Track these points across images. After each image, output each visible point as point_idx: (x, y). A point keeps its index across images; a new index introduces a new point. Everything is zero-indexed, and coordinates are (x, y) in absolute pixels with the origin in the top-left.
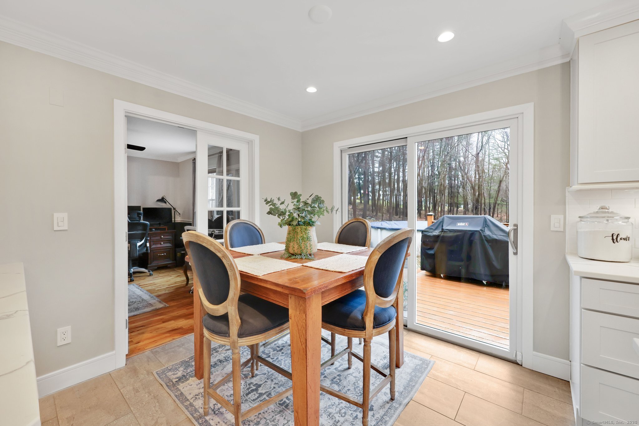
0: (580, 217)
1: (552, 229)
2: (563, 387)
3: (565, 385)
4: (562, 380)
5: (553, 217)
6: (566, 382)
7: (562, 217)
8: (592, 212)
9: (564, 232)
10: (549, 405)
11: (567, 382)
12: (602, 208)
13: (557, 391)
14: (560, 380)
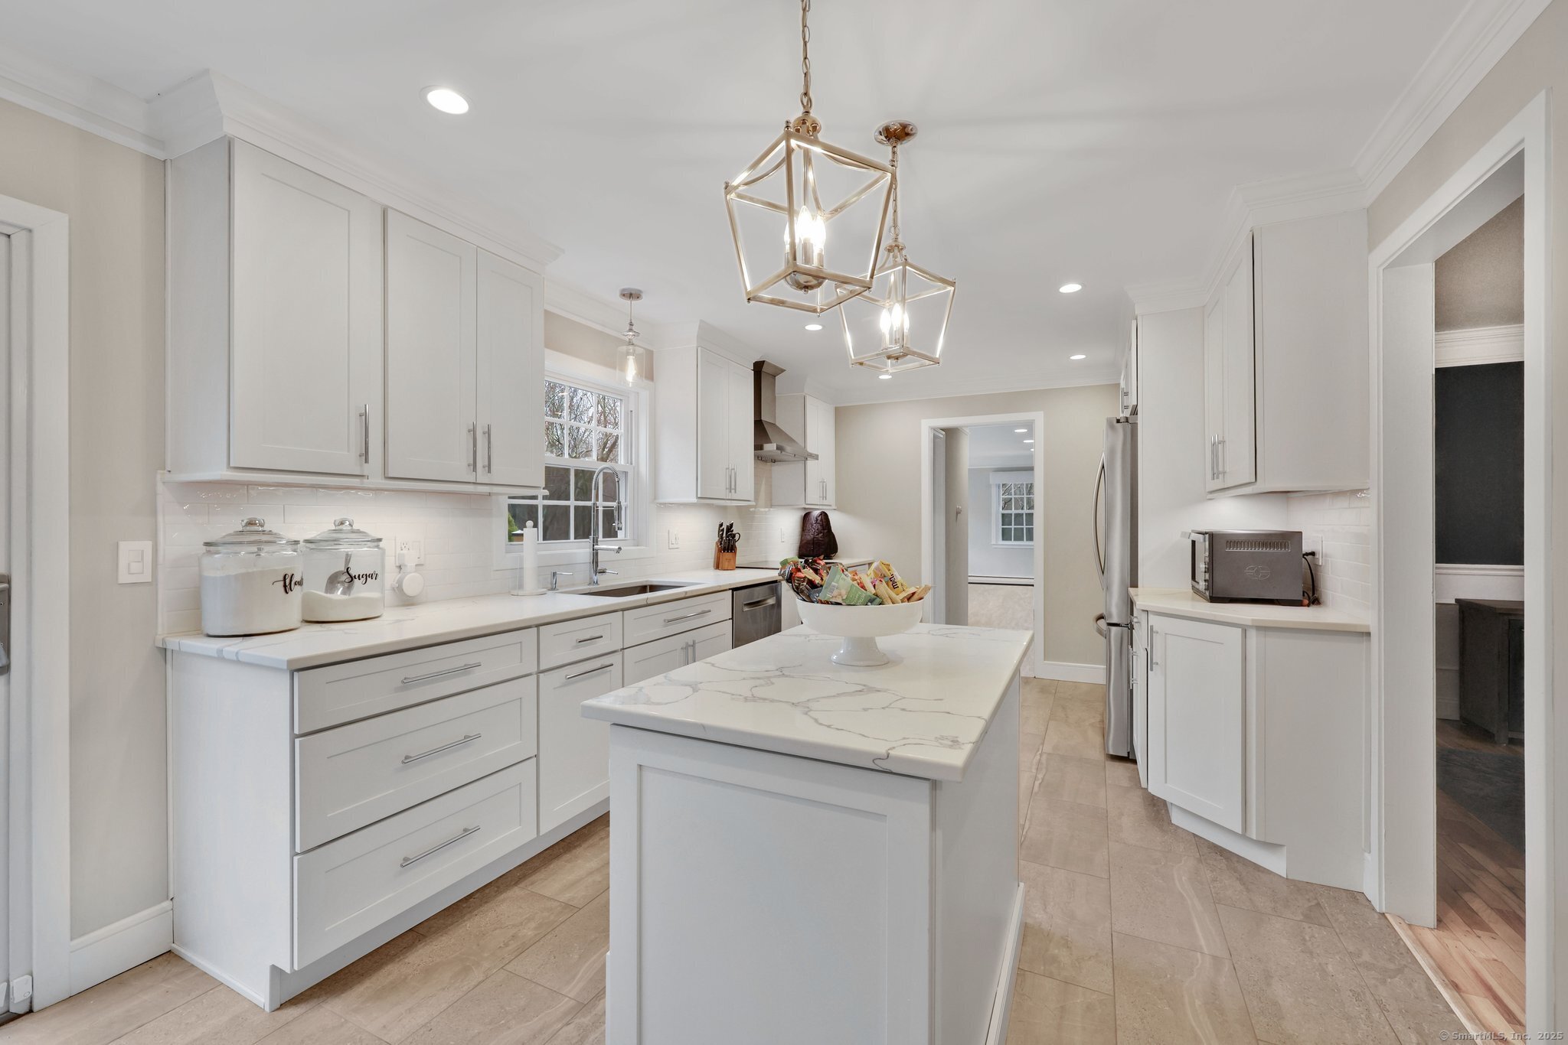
0: (207, 544)
1: (124, 578)
2: (169, 971)
3: (169, 963)
4: (153, 961)
5: (125, 547)
6: (164, 957)
7: (147, 546)
8: (231, 532)
9: (153, 583)
10: (188, 1024)
11: (167, 955)
12: (251, 523)
13: (169, 986)
14: (150, 964)
